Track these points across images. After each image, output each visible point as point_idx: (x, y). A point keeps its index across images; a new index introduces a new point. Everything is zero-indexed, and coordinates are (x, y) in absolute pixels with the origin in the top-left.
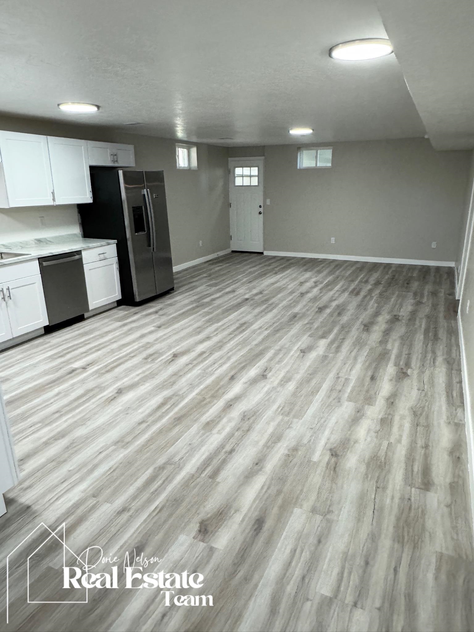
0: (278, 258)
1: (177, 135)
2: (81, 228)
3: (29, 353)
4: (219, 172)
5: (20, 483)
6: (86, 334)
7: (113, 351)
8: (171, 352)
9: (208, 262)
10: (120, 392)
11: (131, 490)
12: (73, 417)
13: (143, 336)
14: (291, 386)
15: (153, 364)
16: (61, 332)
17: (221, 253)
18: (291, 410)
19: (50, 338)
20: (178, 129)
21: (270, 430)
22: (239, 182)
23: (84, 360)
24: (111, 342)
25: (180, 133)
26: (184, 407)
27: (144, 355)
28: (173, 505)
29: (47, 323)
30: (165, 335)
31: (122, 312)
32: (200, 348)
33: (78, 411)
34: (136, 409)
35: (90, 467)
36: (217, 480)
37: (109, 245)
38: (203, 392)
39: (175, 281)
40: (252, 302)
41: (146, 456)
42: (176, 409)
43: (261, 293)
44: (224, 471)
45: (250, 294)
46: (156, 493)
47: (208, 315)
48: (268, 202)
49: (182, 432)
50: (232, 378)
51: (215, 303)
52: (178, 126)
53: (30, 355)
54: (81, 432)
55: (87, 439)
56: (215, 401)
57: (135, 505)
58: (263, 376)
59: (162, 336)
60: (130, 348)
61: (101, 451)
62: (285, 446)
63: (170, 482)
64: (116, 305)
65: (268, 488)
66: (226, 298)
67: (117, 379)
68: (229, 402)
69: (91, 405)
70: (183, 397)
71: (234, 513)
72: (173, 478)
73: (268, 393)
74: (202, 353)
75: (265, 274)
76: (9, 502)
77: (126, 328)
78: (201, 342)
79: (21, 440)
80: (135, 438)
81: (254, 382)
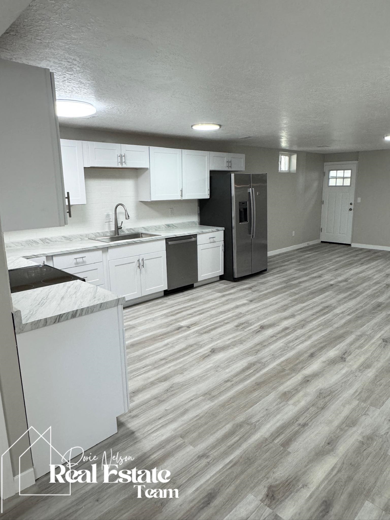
0: (365, 251)
1: (281, 145)
2: (199, 217)
3: (151, 309)
4: (315, 175)
5: (130, 411)
6: (193, 299)
7: (212, 316)
8: (259, 324)
9: (298, 249)
10: (213, 351)
11: (211, 440)
12: (175, 365)
13: (237, 307)
14: (370, 373)
15: (242, 332)
16: (175, 296)
17: (311, 243)
18: (368, 397)
19: (166, 299)
20: (282, 140)
21: (346, 412)
22: (332, 182)
23: (189, 320)
24: (211, 309)
25: (284, 144)
26: (265, 374)
27: (236, 323)
28: (246, 463)
29: (166, 288)
30: (255, 308)
31: (223, 285)
32: (285, 324)
33: (178, 361)
34: (224, 368)
35: (182, 410)
36: (288, 450)
37: (218, 231)
38: (283, 364)
39: (268, 264)
40: (337, 287)
41: (227, 412)
42: (258, 375)
43: (346, 280)
44: (296, 443)
45: (336, 280)
46: (232, 448)
47: (294, 296)
48: (359, 200)
49: (261, 396)
50: (312, 355)
51: (301, 286)
52: (283, 137)
53: (151, 311)
54: (178, 379)
55: (184, 386)
56: (293, 374)
57: (214, 453)
58: (342, 358)
59: (252, 309)
60: (225, 316)
61: (192, 399)
62: (359, 432)
63: (245, 440)
64: (218, 279)
65: (339, 471)
66: (313, 282)
67: (212, 340)
68: (306, 377)
69: (189, 358)
70: (265, 365)
71: (301, 488)
72: (249, 437)
73: (346, 375)
74: (286, 328)
75: (351, 264)
76: (120, 424)
77: (224, 299)
78: (286, 318)
79: (135, 377)
80: (220, 394)
81: (333, 362)
